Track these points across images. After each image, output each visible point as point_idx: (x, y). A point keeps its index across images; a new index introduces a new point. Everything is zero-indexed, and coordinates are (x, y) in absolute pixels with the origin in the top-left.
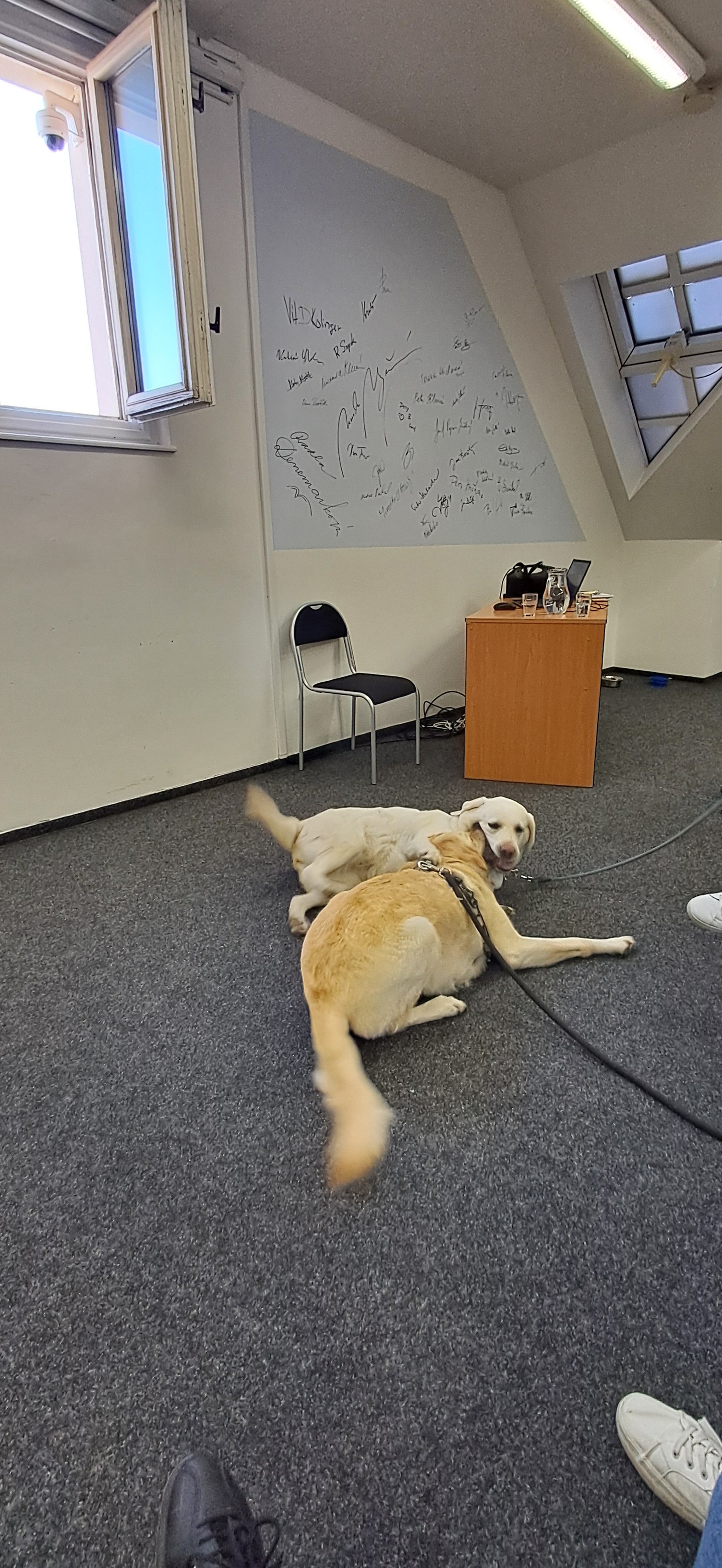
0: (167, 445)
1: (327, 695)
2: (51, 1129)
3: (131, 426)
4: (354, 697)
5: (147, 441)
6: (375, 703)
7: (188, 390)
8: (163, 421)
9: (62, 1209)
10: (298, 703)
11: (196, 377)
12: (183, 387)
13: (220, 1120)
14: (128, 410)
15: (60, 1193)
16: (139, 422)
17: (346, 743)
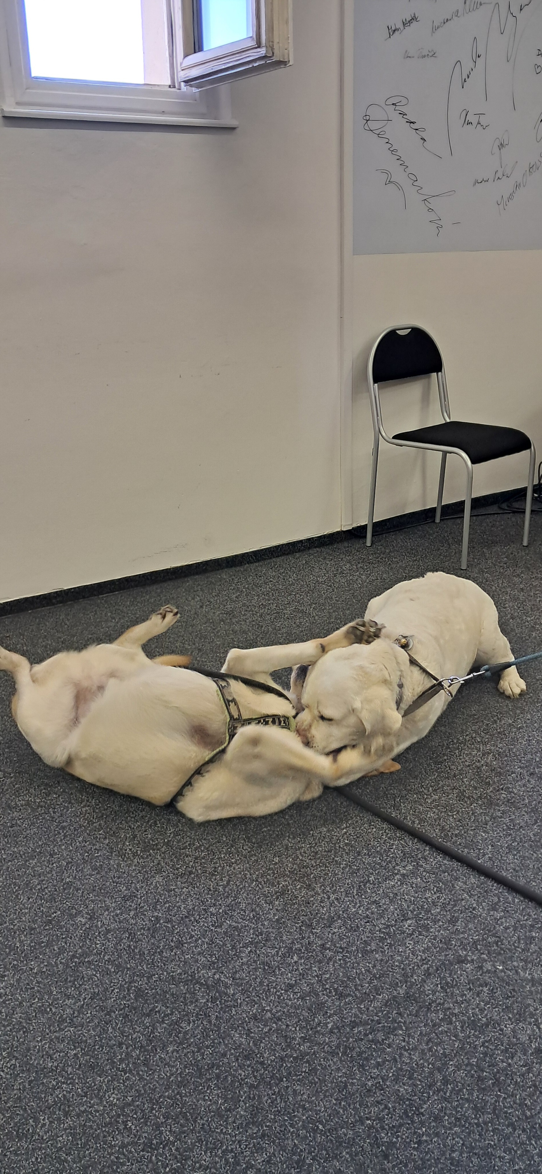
0: (227, 120)
1: (410, 448)
2: (62, 950)
3: (184, 96)
4: (445, 453)
5: (202, 116)
6: (474, 462)
7: (259, 47)
8: (224, 88)
9: (75, 1042)
10: (371, 459)
11: (270, 29)
12: (253, 43)
13: (256, 969)
14: (182, 75)
15: (72, 1024)
16: (194, 90)
17: (427, 515)
